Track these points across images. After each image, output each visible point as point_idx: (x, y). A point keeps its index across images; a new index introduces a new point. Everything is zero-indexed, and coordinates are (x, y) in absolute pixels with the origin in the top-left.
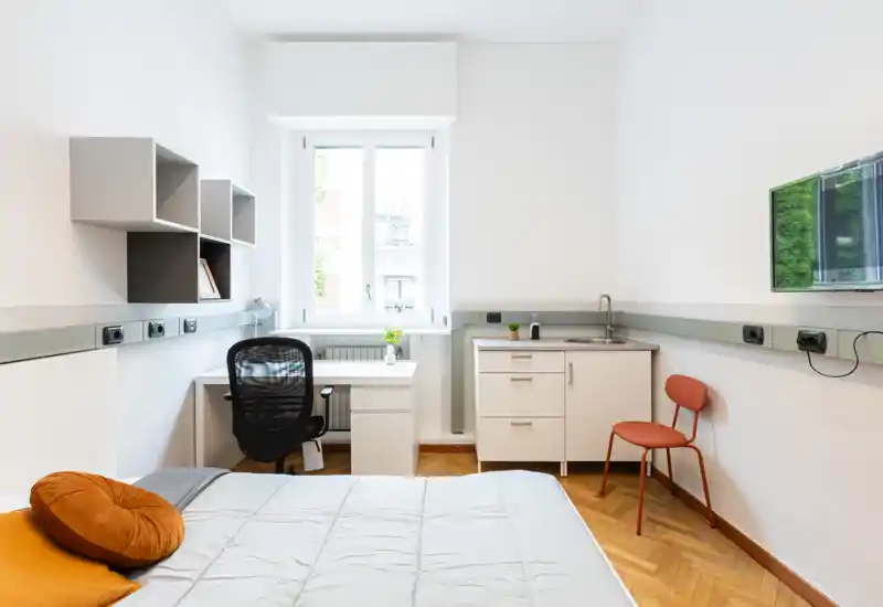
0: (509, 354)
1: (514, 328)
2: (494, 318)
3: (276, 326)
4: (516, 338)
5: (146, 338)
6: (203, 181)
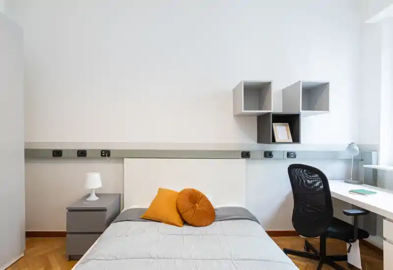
5: (263, 158)
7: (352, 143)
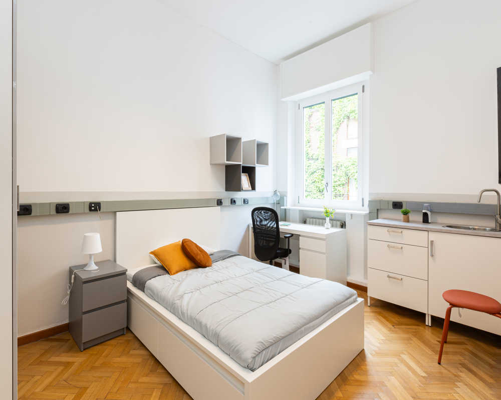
0: (386, 229)
1: (406, 213)
2: (397, 205)
3: (285, 205)
4: (408, 221)
5: (230, 204)
6: (243, 142)
7: (276, 191)
